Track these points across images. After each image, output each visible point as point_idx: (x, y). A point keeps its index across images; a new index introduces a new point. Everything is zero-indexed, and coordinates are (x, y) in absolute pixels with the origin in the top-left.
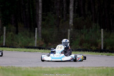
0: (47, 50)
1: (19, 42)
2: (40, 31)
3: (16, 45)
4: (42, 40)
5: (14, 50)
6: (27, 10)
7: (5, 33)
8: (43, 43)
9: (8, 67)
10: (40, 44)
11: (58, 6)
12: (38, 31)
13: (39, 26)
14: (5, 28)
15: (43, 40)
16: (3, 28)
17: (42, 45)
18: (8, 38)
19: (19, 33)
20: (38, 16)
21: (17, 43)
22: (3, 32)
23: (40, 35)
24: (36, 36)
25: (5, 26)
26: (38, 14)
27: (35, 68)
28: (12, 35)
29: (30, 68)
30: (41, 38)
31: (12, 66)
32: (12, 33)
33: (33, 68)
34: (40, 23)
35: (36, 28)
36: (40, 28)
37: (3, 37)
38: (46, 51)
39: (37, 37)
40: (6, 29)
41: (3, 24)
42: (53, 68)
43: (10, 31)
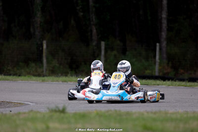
0: (177, 81)
2: (164, 49)
4: (168, 63)
6: (141, 12)
7: (103, 53)
8: (169, 70)
9: (108, 111)
10: (165, 72)
11: (195, 5)
12: (160, 49)
13: (162, 40)
14: (103, 44)
15: (170, 64)
16: (100, 43)
17: (168, 73)
18: (108, 61)
19: (127, 53)
20: (161, 23)
22: (100, 51)
23: (165, 56)
24: (157, 57)
25: (103, 40)
26: (161, 19)
27: (155, 113)
28: (115, 56)
29: (148, 112)
30: (165, 61)
31: (116, 111)
32: (115, 52)
33: (152, 112)
34: (164, 35)
35: (158, 44)
36: (164, 44)
38: (175, 83)
39: (160, 59)
40: (106, 45)
41: (100, 38)
42: (187, 112)
43: (112, 49)
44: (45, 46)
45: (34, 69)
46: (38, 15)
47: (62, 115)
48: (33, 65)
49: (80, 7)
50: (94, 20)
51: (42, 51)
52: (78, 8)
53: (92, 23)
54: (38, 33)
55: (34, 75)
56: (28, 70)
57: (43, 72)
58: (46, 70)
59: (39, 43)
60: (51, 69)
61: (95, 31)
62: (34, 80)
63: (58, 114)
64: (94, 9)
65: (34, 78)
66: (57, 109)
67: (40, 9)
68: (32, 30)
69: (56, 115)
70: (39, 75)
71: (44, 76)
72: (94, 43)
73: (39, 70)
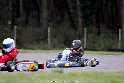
1: (101, 44)
3: (98, 47)
5: (95, 53)
6: (109, 9)
7: (85, 35)
9: (89, 72)
12: (122, 33)
13: (123, 27)
14: (85, 29)
18: (89, 40)
19: (101, 35)
20: (122, 16)
21: (99, 46)
24: (120, 37)
25: (86, 27)
26: (122, 13)
27: (119, 73)
28: (93, 37)
29: (114, 72)
31: (94, 71)
32: (93, 35)
33: (117, 72)
35: (120, 29)
37: (84, 39)
39: (121, 39)
40: (87, 30)
41: (84, 25)
43: (91, 32)
44: (49, 31)
45: (42, 46)
46: (45, 11)
47: (61, 74)
48: (42, 42)
49: (71, 6)
50: (80, 14)
51: (47, 34)
52: (70, 7)
53: (78, 16)
54: (45, 23)
55: (43, 49)
56: (38, 46)
57: (48, 47)
58: (50, 46)
59: (46, 29)
60: (53, 45)
61: (80, 21)
62: (43, 52)
63: (58, 73)
64: (80, 8)
65: (43, 51)
66: (57, 71)
67: (46, 7)
68: (41, 21)
69: (57, 74)
70: (46, 49)
71: (48, 50)
72: (80, 29)
73: (46, 46)
